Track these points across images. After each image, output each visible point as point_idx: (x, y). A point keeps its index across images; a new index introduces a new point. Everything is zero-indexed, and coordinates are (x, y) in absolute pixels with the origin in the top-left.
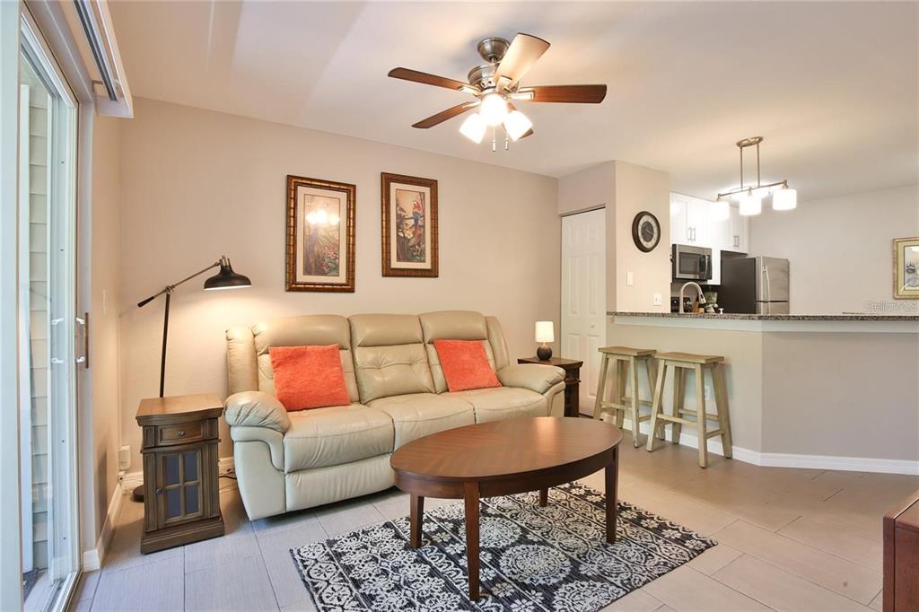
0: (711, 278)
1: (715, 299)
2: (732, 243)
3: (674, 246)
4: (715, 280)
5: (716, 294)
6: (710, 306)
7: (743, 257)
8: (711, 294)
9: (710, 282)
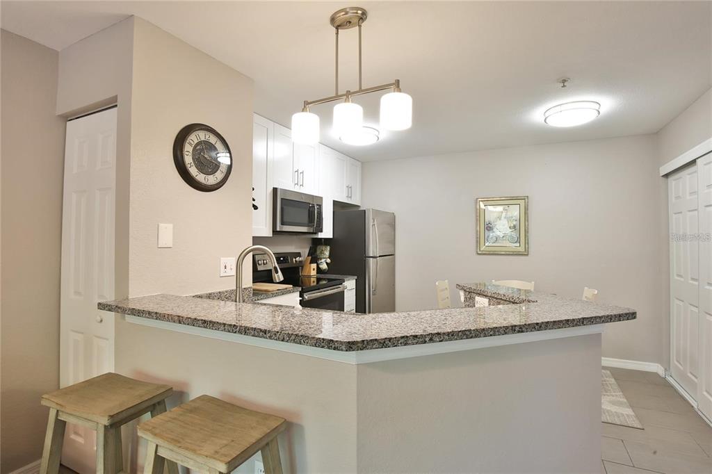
0: (322, 231)
1: (327, 253)
2: (345, 194)
3: (275, 190)
4: (327, 232)
5: (328, 248)
6: (323, 260)
7: (355, 209)
8: (324, 248)
9: (320, 235)
